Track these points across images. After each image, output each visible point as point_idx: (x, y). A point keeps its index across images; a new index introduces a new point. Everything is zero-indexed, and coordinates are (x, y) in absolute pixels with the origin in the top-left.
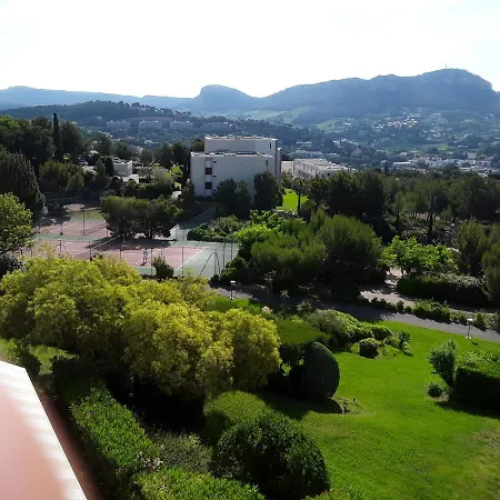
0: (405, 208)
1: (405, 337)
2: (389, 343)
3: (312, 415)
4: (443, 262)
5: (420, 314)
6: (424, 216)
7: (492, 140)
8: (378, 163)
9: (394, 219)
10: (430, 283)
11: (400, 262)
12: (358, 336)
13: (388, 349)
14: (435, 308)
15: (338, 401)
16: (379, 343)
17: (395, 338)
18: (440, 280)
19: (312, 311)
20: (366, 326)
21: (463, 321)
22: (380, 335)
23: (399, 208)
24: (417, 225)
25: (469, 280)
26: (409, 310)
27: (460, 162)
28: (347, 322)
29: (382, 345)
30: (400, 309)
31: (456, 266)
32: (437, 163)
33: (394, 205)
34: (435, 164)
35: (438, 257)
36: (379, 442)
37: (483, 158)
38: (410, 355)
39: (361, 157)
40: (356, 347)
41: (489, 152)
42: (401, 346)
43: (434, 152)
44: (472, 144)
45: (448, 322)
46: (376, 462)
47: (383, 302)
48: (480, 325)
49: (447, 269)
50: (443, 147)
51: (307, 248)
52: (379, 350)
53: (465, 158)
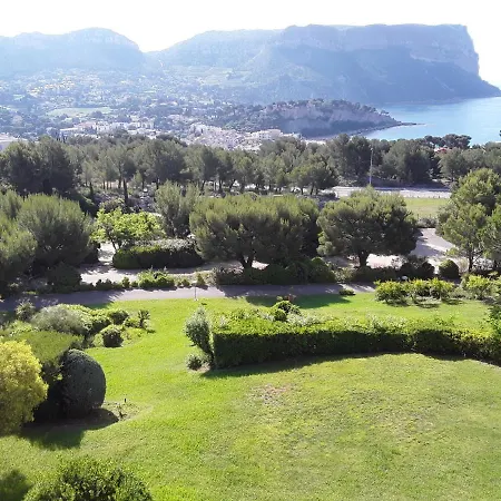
0: (94, 178)
1: (144, 315)
2: (129, 325)
3: (90, 435)
4: (151, 229)
5: (147, 286)
6: (115, 185)
7: (150, 101)
8: (43, 131)
9: (88, 191)
10: (145, 252)
11: (110, 236)
12: (97, 327)
13: (131, 330)
14: (159, 278)
15: (108, 408)
16: (119, 327)
17: (134, 318)
18: (153, 248)
19: (37, 310)
20: (102, 314)
21: (187, 285)
22: (118, 318)
23: (88, 178)
24: (111, 195)
25: (178, 243)
26: (135, 286)
27: (126, 126)
28: (80, 314)
29: (123, 329)
30: (127, 286)
31: (163, 231)
32: (105, 128)
33: (82, 176)
34: (102, 129)
35: (146, 226)
36: (171, 439)
37: (146, 120)
38: (152, 332)
39: (23, 124)
40: (98, 339)
41: (149, 113)
42: (141, 325)
43: (98, 115)
44: (133, 106)
45: (175, 289)
46: (178, 462)
47: (109, 282)
48: (201, 285)
49: (156, 236)
50: (106, 111)
51: (9, 239)
52: (122, 336)
53: (129, 120)
